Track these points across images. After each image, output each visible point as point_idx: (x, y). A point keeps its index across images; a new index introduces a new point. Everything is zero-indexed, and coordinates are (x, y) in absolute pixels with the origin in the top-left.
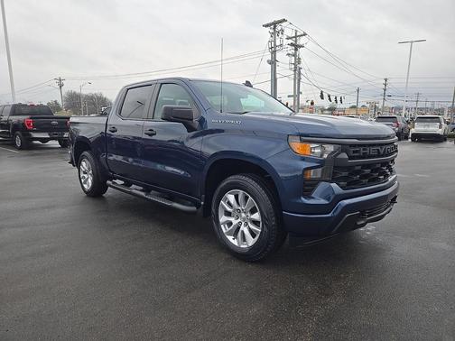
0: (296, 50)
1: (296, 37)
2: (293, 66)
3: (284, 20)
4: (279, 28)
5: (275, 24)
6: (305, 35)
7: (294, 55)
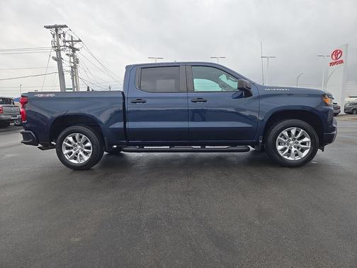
0: (74, 51)
1: (72, 41)
2: (73, 65)
3: (65, 26)
4: (60, 32)
5: (57, 28)
6: (80, 41)
7: (73, 56)
